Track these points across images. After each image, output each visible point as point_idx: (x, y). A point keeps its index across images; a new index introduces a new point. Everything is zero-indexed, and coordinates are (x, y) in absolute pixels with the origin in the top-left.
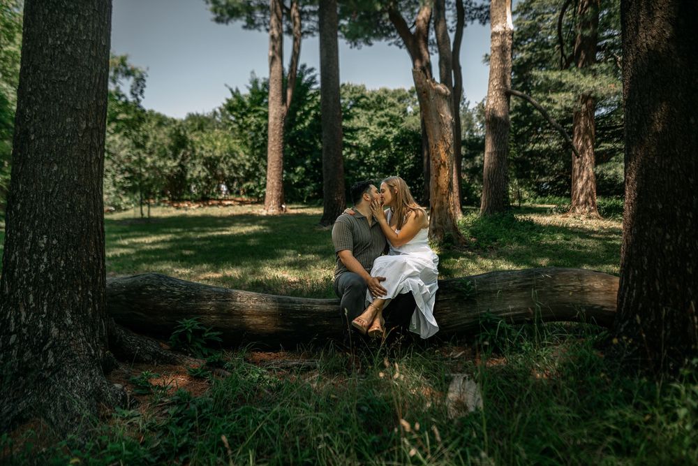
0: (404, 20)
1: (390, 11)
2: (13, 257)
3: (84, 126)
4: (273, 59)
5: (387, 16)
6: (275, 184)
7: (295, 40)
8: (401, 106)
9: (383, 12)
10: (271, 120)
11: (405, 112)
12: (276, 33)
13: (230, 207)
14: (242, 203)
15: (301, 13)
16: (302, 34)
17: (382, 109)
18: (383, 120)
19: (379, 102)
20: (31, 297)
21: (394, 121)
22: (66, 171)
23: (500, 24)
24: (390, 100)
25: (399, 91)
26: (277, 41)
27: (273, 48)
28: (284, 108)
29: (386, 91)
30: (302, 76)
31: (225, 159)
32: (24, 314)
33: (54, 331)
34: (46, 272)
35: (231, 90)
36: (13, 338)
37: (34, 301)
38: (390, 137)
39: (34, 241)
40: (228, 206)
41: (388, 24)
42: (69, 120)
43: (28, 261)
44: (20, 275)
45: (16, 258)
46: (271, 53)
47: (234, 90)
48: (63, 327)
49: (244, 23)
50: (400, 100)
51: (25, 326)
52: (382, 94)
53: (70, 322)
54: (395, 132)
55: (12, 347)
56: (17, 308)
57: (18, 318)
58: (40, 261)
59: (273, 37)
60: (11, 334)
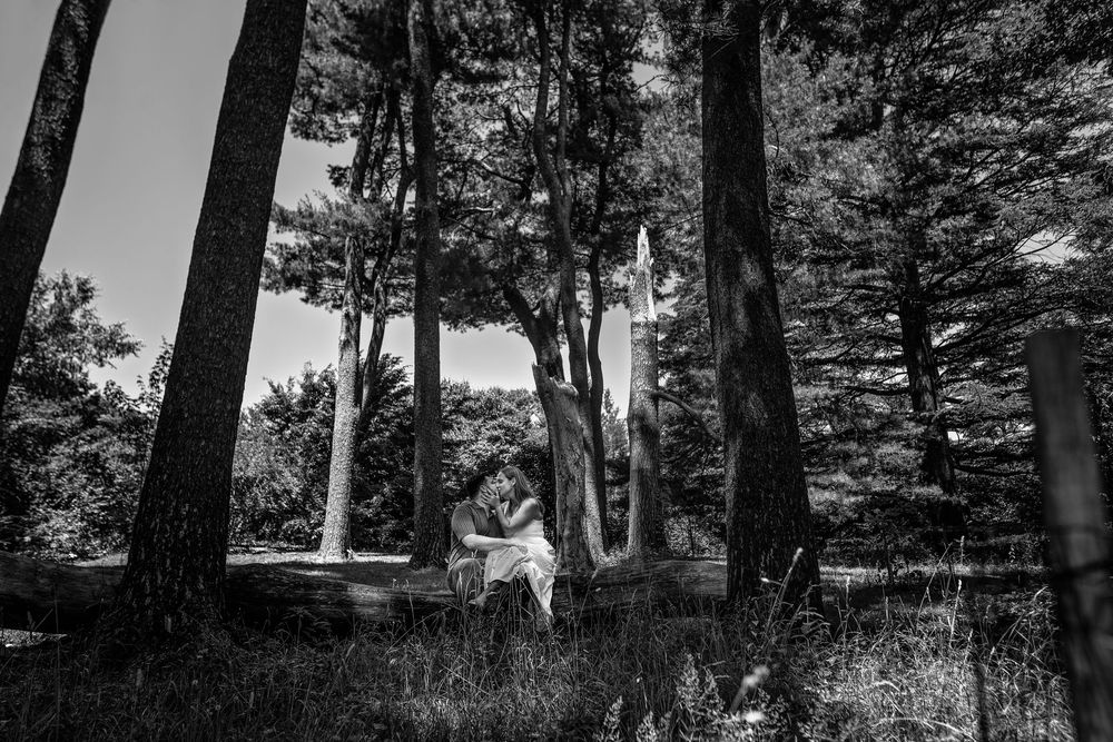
0: (524, 300)
1: (505, 287)
2: (153, 524)
3: (229, 408)
4: (345, 345)
5: (501, 293)
6: (339, 518)
7: (377, 320)
8: (522, 414)
9: (497, 289)
10: (337, 426)
11: (527, 422)
12: (352, 313)
13: (263, 555)
14: (281, 550)
15: (386, 287)
16: (387, 314)
17: (494, 418)
18: (496, 433)
19: (489, 407)
20: (168, 561)
21: (512, 435)
22: (212, 447)
23: (641, 313)
24: (506, 405)
25: (518, 392)
26: (353, 323)
27: (348, 329)
28: (357, 411)
29: (499, 392)
30: (383, 367)
31: (261, 482)
32: (160, 578)
33: (188, 594)
34: (185, 537)
35: (271, 384)
36: (148, 601)
37: (171, 564)
38: (506, 458)
39: (177, 509)
40: (259, 553)
41: (503, 303)
42: (218, 401)
43: (168, 527)
44: (159, 540)
45: (156, 525)
46: (343, 337)
47: (276, 385)
48: (196, 592)
49: (304, 295)
50: (519, 405)
51: (160, 588)
52: (494, 397)
53: (202, 586)
54: (514, 449)
55: (148, 607)
56: (153, 572)
57: (153, 582)
58: (180, 527)
59: (347, 316)
60: (147, 596)
